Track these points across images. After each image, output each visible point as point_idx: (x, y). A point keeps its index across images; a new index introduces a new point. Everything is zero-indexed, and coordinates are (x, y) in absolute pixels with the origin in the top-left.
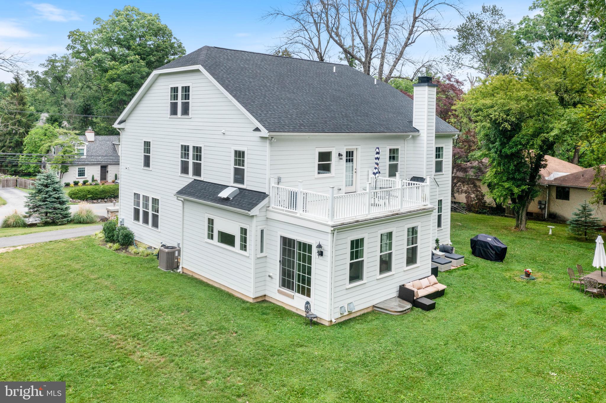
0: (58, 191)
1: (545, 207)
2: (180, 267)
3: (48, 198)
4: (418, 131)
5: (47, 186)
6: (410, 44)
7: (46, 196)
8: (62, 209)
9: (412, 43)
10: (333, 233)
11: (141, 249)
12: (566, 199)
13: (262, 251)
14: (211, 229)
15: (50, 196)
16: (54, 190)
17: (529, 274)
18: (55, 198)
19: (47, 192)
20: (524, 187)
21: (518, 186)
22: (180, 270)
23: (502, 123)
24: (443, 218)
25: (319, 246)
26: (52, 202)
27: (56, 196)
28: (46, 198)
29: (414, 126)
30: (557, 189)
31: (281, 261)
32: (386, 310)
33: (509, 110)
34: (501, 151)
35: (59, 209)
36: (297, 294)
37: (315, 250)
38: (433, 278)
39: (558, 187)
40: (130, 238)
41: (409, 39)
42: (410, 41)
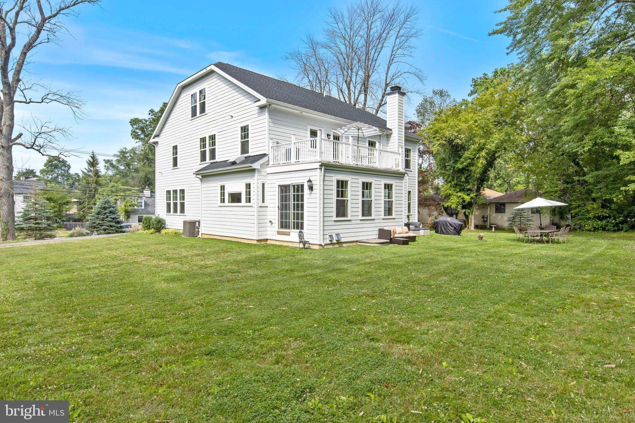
0: (114, 213)
1: (487, 220)
2: (200, 234)
3: (105, 218)
4: (391, 130)
5: (105, 208)
6: (383, 105)
7: (104, 216)
8: (117, 227)
9: (385, 104)
10: (321, 169)
11: (170, 231)
12: (502, 212)
13: (263, 202)
14: (223, 194)
15: (107, 217)
16: (111, 212)
17: (482, 238)
18: (111, 218)
19: (105, 213)
20: (472, 195)
21: (468, 195)
22: (200, 236)
23: (454, 140)
24: (411, 206)
25: (310, 181)
26: (109, 221)
27: (113, 216)
28: (104, 218)
29: (387, 127)
30: (496, 206)
31: (280, 207)
32: (368, 243)
33: (460, 130)
34: (454, 168)
35: (115, 226)
36: (293, 230)
37: (306, 188)
38: (406, 228)
39: (496, 204)
40: (163, 224)
41: (382, 101)
42: (383, 103)
